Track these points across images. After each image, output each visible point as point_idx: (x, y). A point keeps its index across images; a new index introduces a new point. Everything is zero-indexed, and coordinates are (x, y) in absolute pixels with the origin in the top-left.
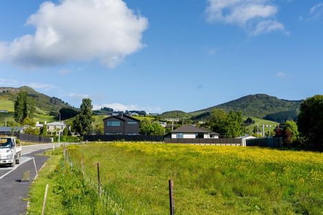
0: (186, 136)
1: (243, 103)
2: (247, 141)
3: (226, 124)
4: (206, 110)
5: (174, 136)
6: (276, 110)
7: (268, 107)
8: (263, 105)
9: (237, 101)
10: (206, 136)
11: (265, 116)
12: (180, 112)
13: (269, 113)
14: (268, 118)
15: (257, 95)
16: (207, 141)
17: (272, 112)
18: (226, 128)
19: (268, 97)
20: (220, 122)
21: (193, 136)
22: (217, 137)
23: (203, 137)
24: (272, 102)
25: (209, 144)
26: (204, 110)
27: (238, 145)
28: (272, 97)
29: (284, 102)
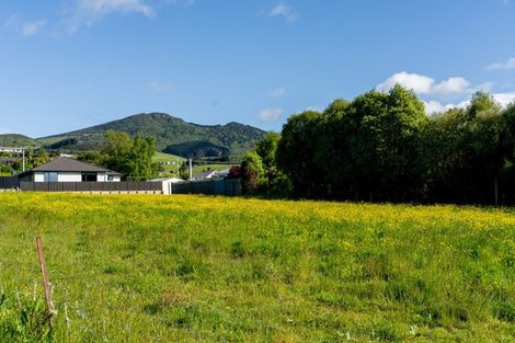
0: (62, 178)
1: (131, 125)
2: (173, 185)
3: (132, 157)
4: (68, 134)
5: (39, 178)
6: (181, 139)
7: (170, 134)
8: (163, 130)
9: (120, 121)
10: (101, 178)
11: (165, 147)
12: (20, 136)
13: (171, 143)
14: (168, 150)
15: (153, 115)
16: (103, 186)
17: (176, 142)
18: (132, 163)
19: (169, 119)
20: (120, 154)
21: (78, 178)
22: (117, 180)
23: (95, 179)
24: (175, 127)
25: (108, 193)
26: (64, 135)
27: (158, 192)
28: (176, 119)
29: (192, 127)
